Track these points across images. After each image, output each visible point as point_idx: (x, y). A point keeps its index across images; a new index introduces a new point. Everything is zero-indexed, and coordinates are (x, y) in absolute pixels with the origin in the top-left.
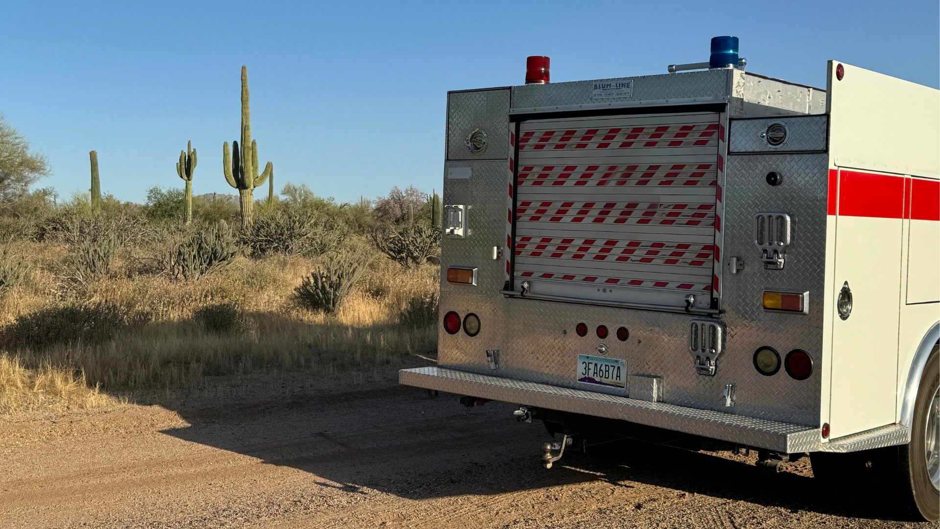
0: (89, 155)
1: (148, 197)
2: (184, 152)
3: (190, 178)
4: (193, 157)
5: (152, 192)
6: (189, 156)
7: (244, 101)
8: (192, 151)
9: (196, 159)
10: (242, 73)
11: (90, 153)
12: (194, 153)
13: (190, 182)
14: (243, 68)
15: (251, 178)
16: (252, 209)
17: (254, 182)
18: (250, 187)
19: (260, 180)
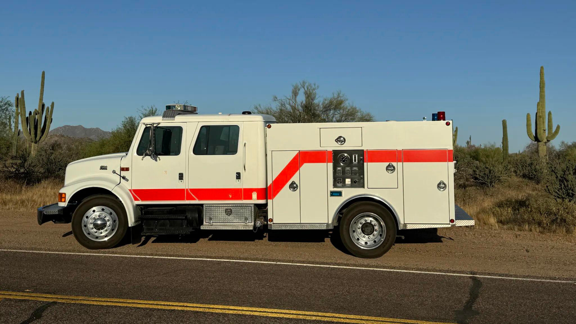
15: (544, 136)
16: (545, 155)
17: (547, 138)
18: (543, 141)
19: (552, 136)
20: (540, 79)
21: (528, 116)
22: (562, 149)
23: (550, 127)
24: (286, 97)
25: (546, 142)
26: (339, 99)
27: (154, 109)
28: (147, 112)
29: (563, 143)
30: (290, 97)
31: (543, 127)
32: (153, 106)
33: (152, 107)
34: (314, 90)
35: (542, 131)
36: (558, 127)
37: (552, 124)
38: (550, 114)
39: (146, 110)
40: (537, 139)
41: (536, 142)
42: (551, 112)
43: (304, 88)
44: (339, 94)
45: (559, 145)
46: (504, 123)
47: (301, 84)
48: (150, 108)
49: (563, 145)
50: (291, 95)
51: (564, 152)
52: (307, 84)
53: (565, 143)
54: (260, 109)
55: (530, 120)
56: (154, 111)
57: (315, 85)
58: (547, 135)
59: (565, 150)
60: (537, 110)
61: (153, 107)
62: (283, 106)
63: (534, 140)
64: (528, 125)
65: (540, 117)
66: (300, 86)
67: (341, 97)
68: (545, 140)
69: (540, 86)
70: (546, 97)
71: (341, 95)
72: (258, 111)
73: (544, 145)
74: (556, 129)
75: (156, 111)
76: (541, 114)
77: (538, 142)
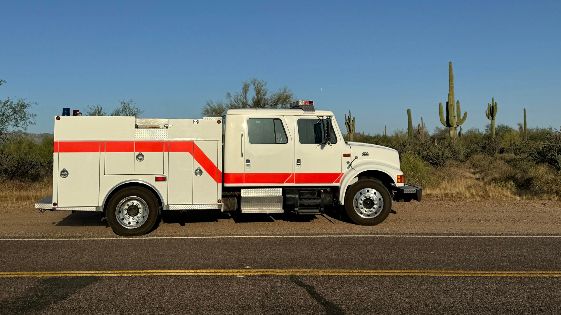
0: (407, 111)
1: (486, 130)
2: (490, 104)
3: (494, 119)
4: (495, 107)
5: (488, 127)
6: (493, 107)
7: (451, 79)
8: (495, 103)
9: (496, 108)
10: (449, 66)
11: (407, 110)
12: (496, 105)
13: (494, 121)
14: (450, 63)
15: (454, 121)
16: (455, 138)
17: (457, 123)
18: (454, 126)
19: (461, 122)
20: (450, 73)
21: (440, 105)
22: (437, 134)
23: (459, 114)
24: (238, 94)
25: (456, 127)
26: (286, 94)
27: (100, 108)
28: (93, 112)
29: (437, 128)
30: (241, 93)
31: (453, 114)
32: (99, 105)
33: (97, 106)
34: (262, 87)
35: (453, 118)
36: (466, 114)
37: (460, 112)
38: (458, 102)
39: (91, 109)
40: (448, 124)
41: (448, 127)
42: (459, 101)
43: (254, 85)
44: (285, 90)
45: (434, 130)
46: (409, 112)
47: (251, 81)
48: (96, 108)
49: (437, 130)
50: (242, 91)
51: (438, 136)
52: (257, 82)
53: (439, 128)
54: (213, 105)
55: (442, 109)
56: (100, 111)
57: (263, 82)
58: (456, 121)
59: (439, 135)
60: (449, 99)
61: (99, 107)
62: (236, 101)
63: (446, 125)
64: (441, 113)
65: (451, 105)
66: (250, 83)
67: (287, 92)
68: (455, 126)
69: (449, 78)
70: (455, 88)
71: (287, 91)
72: (211, 107)
73: (454, 130)
74: (464, 116)
75: (102, 109)
76: (452, 103)
77: (449, 127)
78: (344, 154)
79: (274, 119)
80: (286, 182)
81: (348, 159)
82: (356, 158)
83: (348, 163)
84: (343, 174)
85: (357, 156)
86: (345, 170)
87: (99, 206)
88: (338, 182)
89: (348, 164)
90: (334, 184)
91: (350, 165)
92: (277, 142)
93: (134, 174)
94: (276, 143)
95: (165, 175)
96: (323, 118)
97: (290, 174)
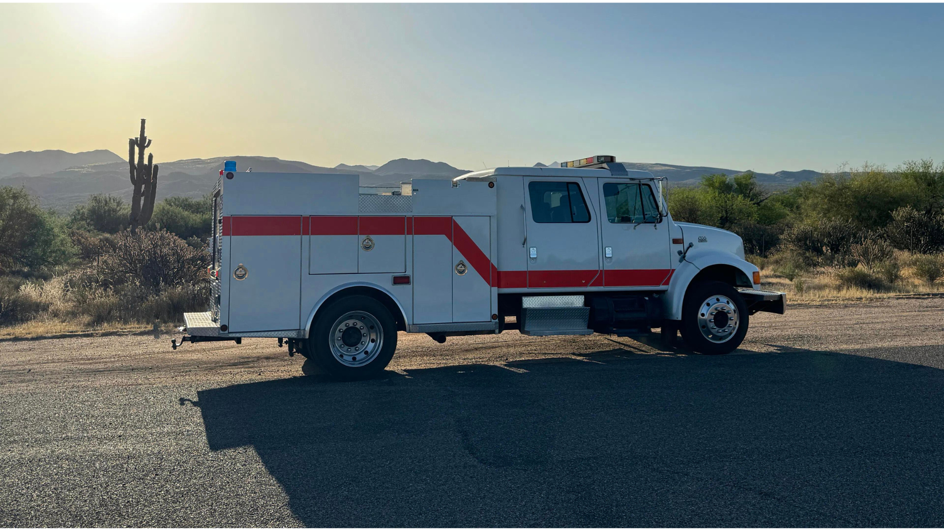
78: (673, 239)
79: (568, 183)
80: (591, 285)
81: (680, 247)
82: (691, 246)
83: (680, 253)
84: (673, 270)
85: (692, 243)
86: (676, 265)
87: (300, 329)
88: (667, 283)
89: (680, 255)
90: (662, 287)
91: (684, 257)
92: (574, 220)
93: (358, 273)
94: (573, 222)
95: (409, 273)
96: (640, 181)
97: (597, 271)
